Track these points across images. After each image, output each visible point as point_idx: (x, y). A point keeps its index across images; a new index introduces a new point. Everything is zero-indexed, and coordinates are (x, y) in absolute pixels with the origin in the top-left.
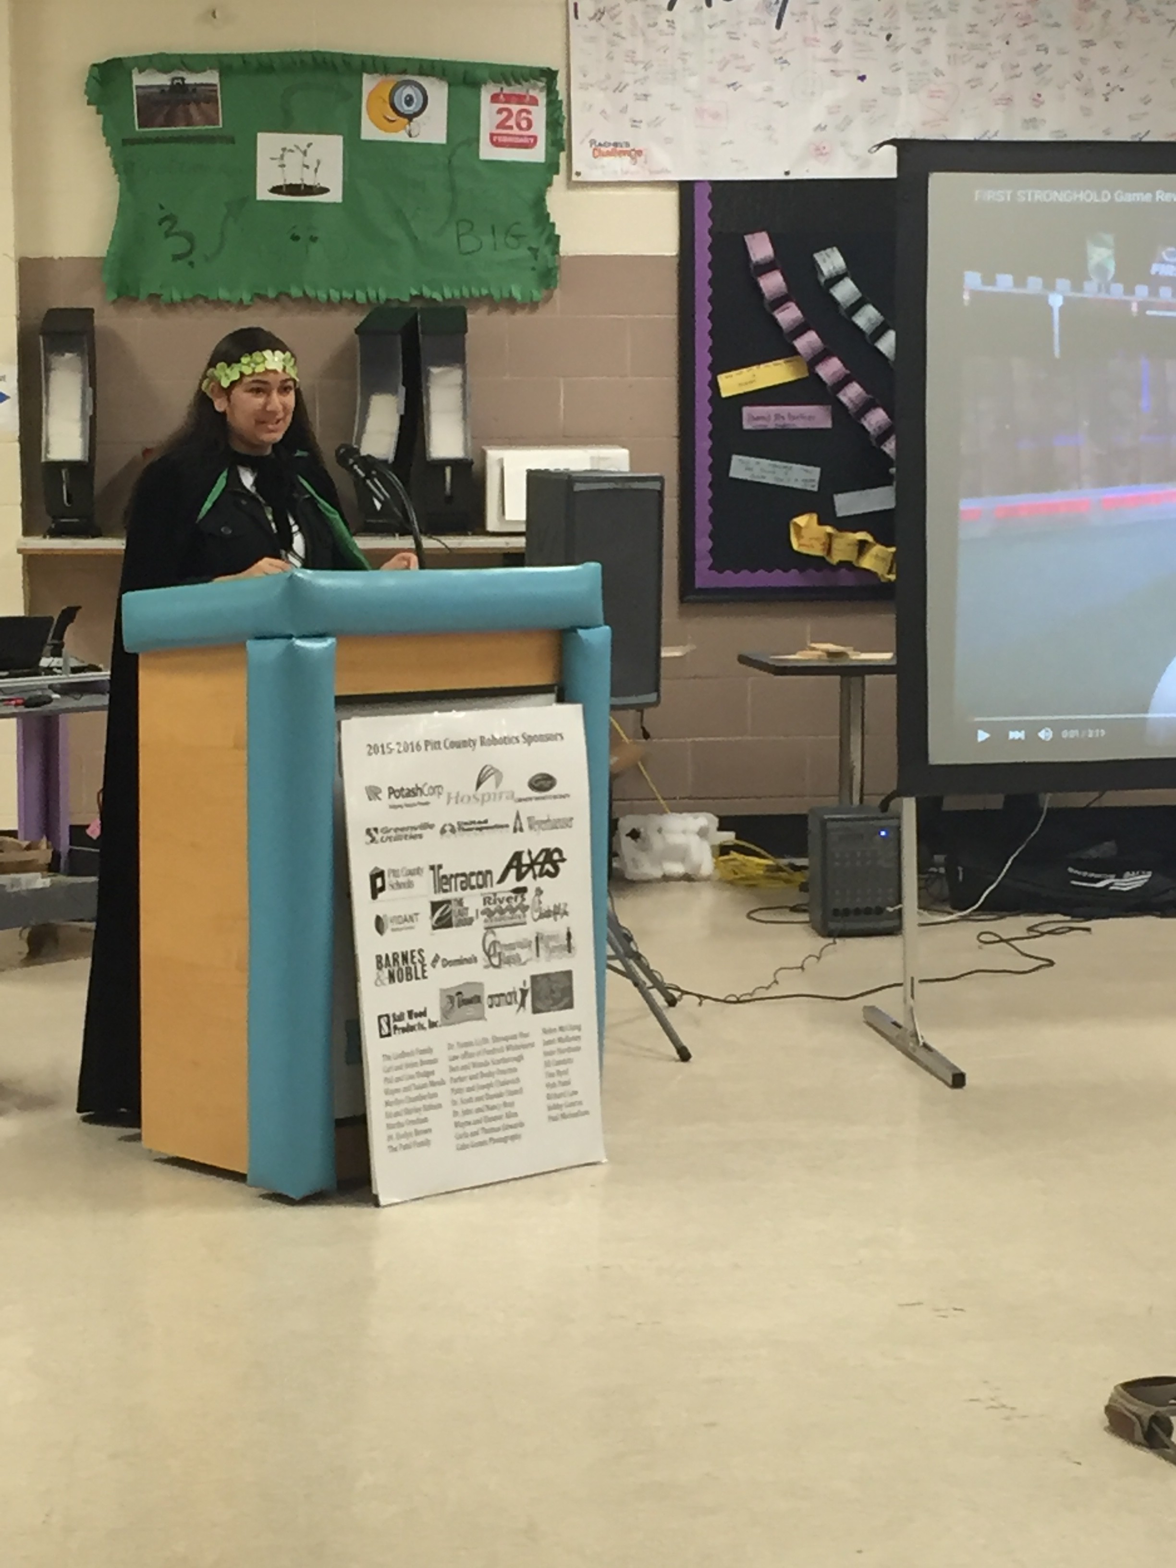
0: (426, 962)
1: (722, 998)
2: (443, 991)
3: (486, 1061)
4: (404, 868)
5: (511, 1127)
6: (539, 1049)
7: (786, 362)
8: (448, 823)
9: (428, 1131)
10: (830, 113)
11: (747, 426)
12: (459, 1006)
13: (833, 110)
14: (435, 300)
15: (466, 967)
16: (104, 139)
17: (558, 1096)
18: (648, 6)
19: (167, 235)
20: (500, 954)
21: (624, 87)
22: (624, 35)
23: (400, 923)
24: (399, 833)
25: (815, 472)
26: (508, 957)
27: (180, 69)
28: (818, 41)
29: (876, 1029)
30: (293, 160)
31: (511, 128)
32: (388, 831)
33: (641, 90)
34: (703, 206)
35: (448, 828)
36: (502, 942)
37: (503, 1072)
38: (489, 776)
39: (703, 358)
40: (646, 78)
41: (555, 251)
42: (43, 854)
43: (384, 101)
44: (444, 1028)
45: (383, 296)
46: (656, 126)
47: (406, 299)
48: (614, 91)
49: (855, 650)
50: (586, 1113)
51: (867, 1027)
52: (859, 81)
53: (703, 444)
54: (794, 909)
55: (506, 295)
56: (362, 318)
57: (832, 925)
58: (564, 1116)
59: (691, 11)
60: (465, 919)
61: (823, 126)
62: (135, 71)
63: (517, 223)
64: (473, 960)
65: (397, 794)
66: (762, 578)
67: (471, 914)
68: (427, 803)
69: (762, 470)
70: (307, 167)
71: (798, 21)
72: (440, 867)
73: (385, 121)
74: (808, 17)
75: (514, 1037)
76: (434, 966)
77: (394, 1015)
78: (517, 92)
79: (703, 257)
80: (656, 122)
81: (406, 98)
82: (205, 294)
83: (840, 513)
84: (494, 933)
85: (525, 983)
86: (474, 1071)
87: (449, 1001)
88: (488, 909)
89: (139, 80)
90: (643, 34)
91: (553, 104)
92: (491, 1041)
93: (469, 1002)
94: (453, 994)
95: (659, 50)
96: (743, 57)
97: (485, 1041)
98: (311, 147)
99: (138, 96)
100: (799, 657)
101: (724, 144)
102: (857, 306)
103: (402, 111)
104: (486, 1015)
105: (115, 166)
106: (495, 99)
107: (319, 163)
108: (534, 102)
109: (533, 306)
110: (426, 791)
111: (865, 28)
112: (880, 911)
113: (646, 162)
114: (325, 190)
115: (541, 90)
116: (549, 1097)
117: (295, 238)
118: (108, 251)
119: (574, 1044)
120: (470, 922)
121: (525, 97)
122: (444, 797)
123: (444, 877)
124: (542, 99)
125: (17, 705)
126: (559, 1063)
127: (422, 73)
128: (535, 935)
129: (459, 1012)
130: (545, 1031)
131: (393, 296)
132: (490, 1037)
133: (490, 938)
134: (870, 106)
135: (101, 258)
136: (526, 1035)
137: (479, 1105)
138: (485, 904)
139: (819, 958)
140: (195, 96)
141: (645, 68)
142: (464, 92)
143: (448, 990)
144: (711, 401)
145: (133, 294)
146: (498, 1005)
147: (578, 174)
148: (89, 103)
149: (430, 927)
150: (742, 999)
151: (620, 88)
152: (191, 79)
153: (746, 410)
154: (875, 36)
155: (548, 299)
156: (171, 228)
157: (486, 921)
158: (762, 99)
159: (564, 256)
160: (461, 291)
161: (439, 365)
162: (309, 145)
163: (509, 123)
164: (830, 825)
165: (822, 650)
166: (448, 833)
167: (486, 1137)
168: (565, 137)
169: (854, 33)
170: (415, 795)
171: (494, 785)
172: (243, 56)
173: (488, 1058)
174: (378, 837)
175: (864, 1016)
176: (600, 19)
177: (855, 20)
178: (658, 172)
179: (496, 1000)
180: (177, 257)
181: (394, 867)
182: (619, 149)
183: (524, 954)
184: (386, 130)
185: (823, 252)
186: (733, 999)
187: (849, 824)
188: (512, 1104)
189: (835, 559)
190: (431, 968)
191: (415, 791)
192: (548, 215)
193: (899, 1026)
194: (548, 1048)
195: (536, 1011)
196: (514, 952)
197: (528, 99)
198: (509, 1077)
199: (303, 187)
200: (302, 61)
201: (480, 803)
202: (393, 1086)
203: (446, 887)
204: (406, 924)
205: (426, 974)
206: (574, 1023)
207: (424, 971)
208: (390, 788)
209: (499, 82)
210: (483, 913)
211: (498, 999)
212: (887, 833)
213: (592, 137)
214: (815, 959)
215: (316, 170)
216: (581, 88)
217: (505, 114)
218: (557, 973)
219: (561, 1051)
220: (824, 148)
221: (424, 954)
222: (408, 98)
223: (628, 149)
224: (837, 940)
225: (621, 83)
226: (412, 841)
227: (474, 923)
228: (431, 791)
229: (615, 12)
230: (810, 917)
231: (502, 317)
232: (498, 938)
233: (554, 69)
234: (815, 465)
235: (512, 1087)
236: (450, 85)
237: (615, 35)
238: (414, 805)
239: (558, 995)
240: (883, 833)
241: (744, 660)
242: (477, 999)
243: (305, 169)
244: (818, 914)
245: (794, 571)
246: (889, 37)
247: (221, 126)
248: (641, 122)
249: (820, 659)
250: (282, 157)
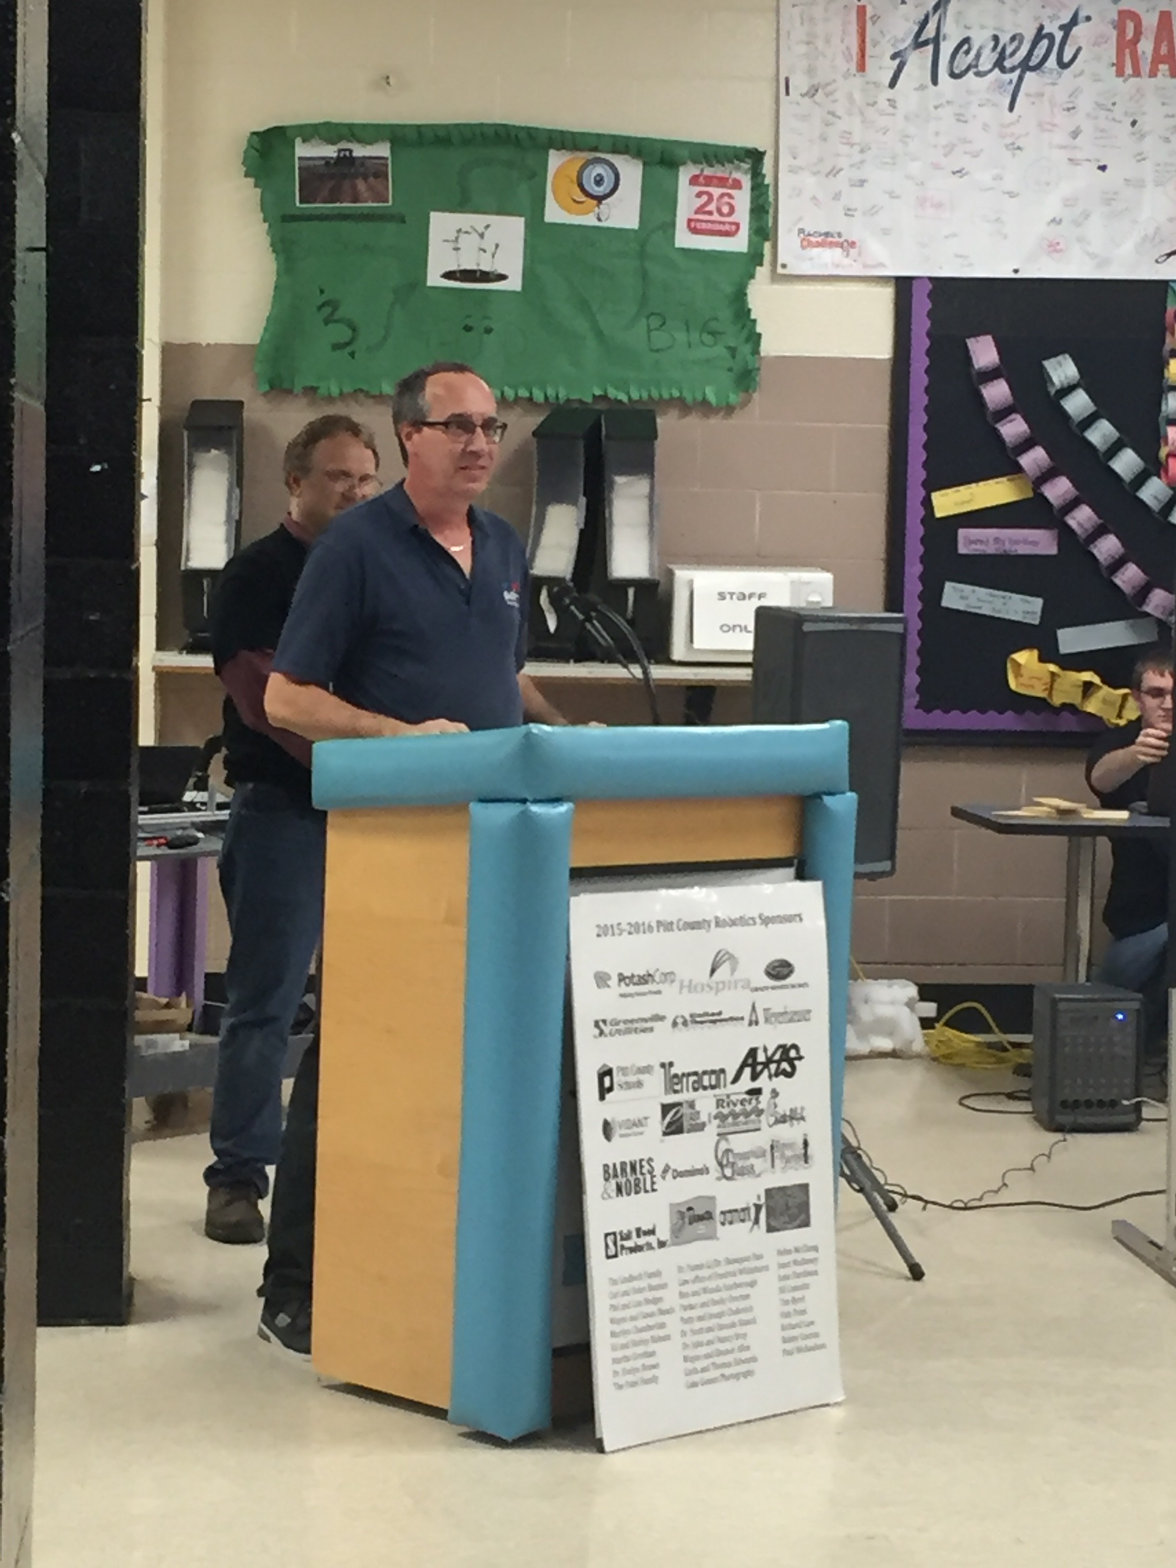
0: (654, 1173)
1: (948, 1203)
2: (672, 1205)
3: (718, 1286)
4: (633, 1065)
5: (744, 1361)
6: (774, 1272)
7: (1009, 480)
8: (680, 1014)
9: (654, 1367)
10: (1066, 206)
11: (962, 550)
12: (690, 1223)
13: (1069, 202)
14: (620, 402)
15: (698, 1178)
16: (261, 215)
17: (793, 1327)
18: (868, 83)
19: (327, 322)
20: (733, 1164)
21: (838, 172)
22: (839, 113)
23: (628, 1128)
24: (629, 1025)
25: (1037, 604)
26: (742, 1167)
27: (349, 141)
28: (1055, 125)
29: (1128, 1248)
30: (469, 242)
31: (710, 213)
32: (617, 1023)
33: (857, 175)
34: (921, 305)
35: (680, 1021)
36: (736, 1151)
37: (734, 1299)
38: (724, 961)
39: (916, 473)
40: (862, 162)
41: (756, 351)
42: (182, 1013)
43: (572, 181)
44: (674, 1248)
45: (563, 395)
46: (872, 215)
47: (589, 399)
48: (827, 176)
49: (1089, 807)
50: (823, 1346)
51: (1115, 1241)
52: (1100, 172)
53: (914, 569)
54: (1011, 1096)
55: (699, 398)
56: (542, 419)
57: (1062, 1119)
58: (800, 1350)
59: (916, 89)
60: (697, 1124)
61: (1058, 219)
62: (298, 141)
63: (716, 319)
64: (704, 1171)
65: (627, 981)
66: (973, 720)
67: (703, 1118)
68: (659, 992)
69: (979, 600)
70: (485, 251)
71: (1033, 103)
72: (671, 1064)
73: (574, 204)
74: (1046, 98)
75: (746, 1259)
76: (664, 1178)
77: (621, 1233)
78: (719, 174)
79: (919, 362)
80: (873, 211)
81: (595, 178)
82: (365, 388)
83: (1064, 649)
84: (727, 1140)
85: (759, 1197)
86: (705, 1298)
87: (679, 1216)
88: (721, 1112)
89: (302, 150)
90: (862, 114)
91: (759, 189)
92: (723, 1263)
93: (700, 1218)
94: (684, 1209)
95: (877, 132)
96: (970, 142)
97: (717, 1263)
98: (489, 229)
99: (299, 168)
100: (1025, 813)
101: (946, 237)
102: (1089, 421)
103: (591, 191)
104: (718, 1235)
105: (272, 245)
106: (694, 181)
107: (497, 246)
108: (737, 185)
109: (729, 410)
110: (657, 978)
111: (1106, 113)
112: (1114, 1103)
113: (860, 254)
114: (502, 277)
115: (746, 173)
116: (784, 1328)
117: (468, 329)
118: (262, 340)
119: (810, 1267)
120: (701, 1127)
121: (727, 179)
122: (676, 985)
123: (676, 1076)
124: (746, 182)
125: (159, 846)
126: (795, 1289)
127: (615, 151)
128: (770, 1143)
129: (689, 1230)
130: (781, 1253)
131: (574, 397)
132: (721, 1258)
133: (723, 1146)
134: (1114, 199)
135: (253, 346)
136: (759, 1257)
137: (709, 1336)
138: (718, 1107)
139: (1049, 1157)
140: (362, 170)
141: (862, 151)
142: (660, 172)
143: (678, 1204)
144: (923, 521)
145: (286, 385)
146: (731, 1223)
147: (784, 266)
148: (247, 175)
149: (661, 1133)
150: (970, 1205)
151: (834, 172)
152: (360, 151)
153: (962, 532)
154: (1120, 122)
155: (745, 404)
156: (332, 313)
157: (719, 1127)
158: (991, 189)
159: (765, 357)
160: (649, 391)
161: (622, 473)
162: (487, 227)
163: (708, 209)
164: (1062, 1006)
165: (1050, 806)
166: (680, 1026)
167: (714, 1374)
168: (770, 224)
169: (1096, 118)
170: (646, 982)
171: (728, 971)
172: (418, 127)
173: (721, 1282)
174: (606, 1029)
175: (1113, 1231)
176: (814, 95)
177: (1097, 103)
178: (874, 267)
179: (728, 1216)
180: (337, 347)
181: (623, 1065)
182: (830, 239)
183: (759, 1164)
184: (569, 211)
185: (1053, 360)
186: (962, 1205)
187: (1080, 1005)
188: (744, 1336)
189: (1057, 701)
190: (660, 1178)
191: (646, 978)
192: (749, 310)
193: (1159, 1248)
194: (783, 1272)
195: (770, 1229)
196: (748, 1163)
197: (730, 181)
198: (742, 1304)
199: (478, 274)
200: (482, 134)
201: (713, 992)
202: (619, 1314)
203: (677, 1087)
204: (635, 1129)
205: (655, 1187)
206: (811, 1244)
207: (653, 1183)
208: (620, 974)
209: (701, 163)
210: (716, 1117)
211: (733, 1216)
212: (1124, 1017)
213: (800, 226)
214: (1045, 1158)
215: (493, 256)
216: (790, 171)
217: (705, 198)
218: (795, 1186)
219: (798, 1275)
220: (1058, 244)
221: (653, 1164)
222: (598, 179)
223: (841, 240)
224: (1068, 1137)
225: (834, 168)
226: (642, 1034)
227: (706, 1129)
228: (663, 978)
229: (830, 88)
230: (1033, 1107)
231: (693, 420)
232: (732, 1146)
233: (761, 150)
234: (1038, 596)
235: (744, 1316)
236: (645, 164)
237: (829, 113)
238: (644, 994)
239: (794, 1211)
240: (1120, 1017)
241: (957, 812)
242: (708, 1216)
243: (481, 252)
244: (1044, 1103)
245: (1009, 713)
246: (1134, 123)
247: (390, 203)
248: (855, 210)
249: (1049, 817)
250: (457, 238)
